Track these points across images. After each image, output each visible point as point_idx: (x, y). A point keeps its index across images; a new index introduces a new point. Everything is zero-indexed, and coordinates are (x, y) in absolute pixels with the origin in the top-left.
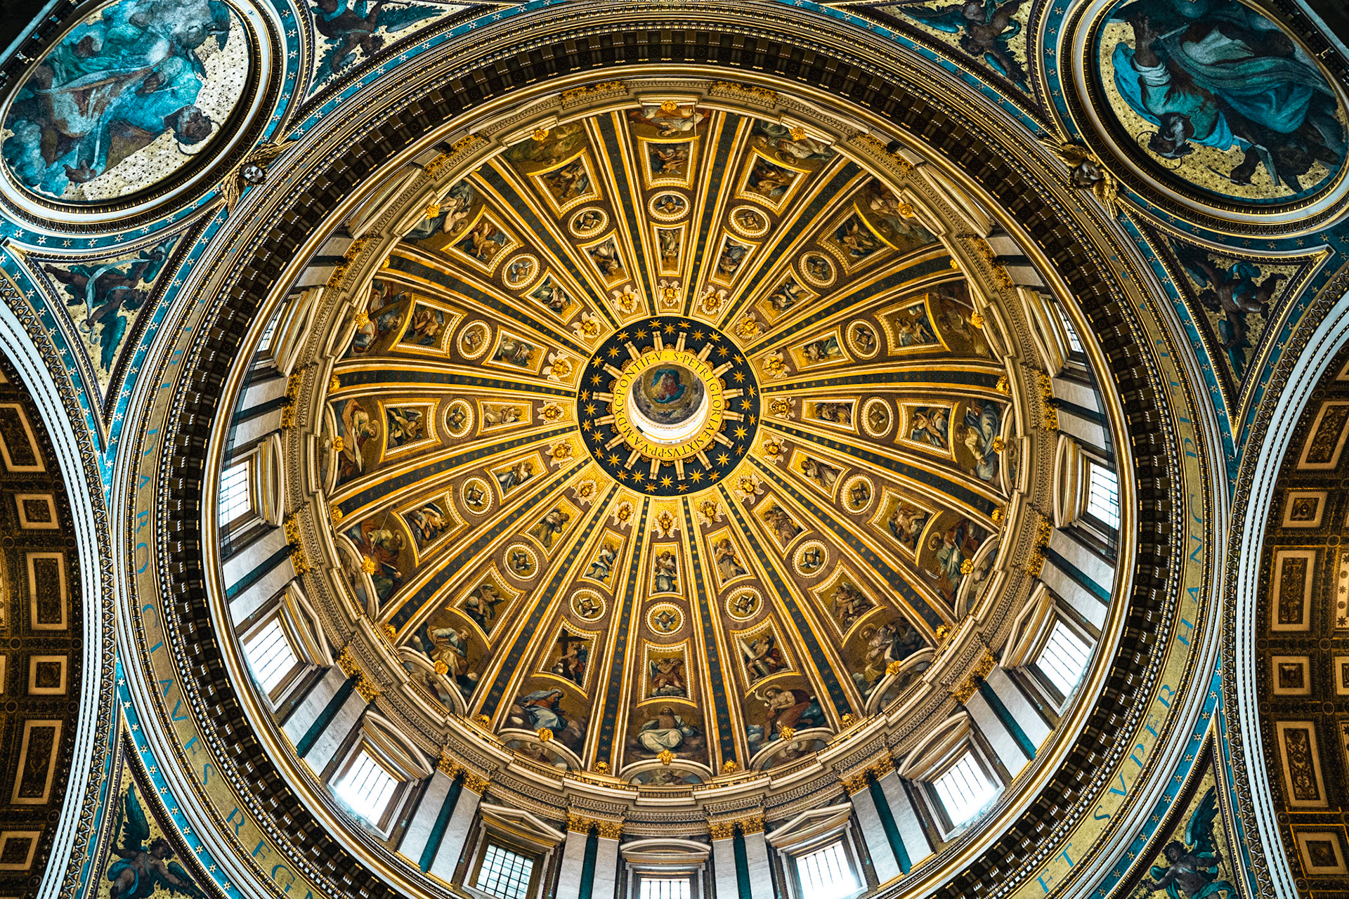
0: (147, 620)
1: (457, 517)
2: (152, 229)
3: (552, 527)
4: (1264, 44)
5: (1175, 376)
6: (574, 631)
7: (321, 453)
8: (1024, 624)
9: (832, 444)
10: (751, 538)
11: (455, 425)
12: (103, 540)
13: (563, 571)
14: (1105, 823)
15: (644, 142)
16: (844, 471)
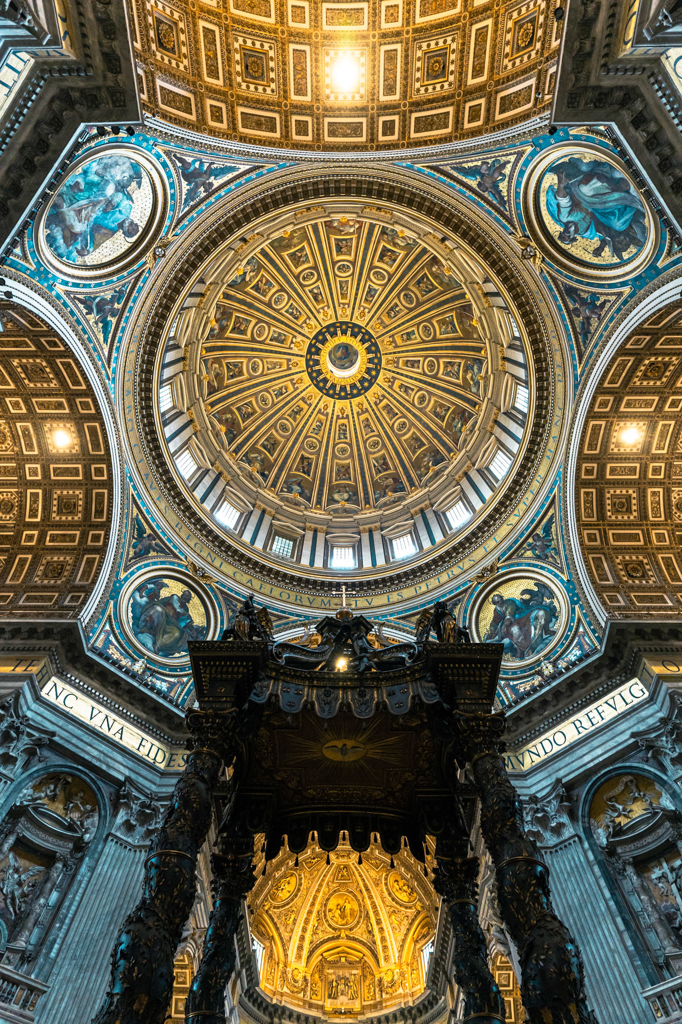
0: (136, 450)
1: (257, 409)
3: (296, 413)
4: (617, 185)
5: (557, 347)
6: (306, 455)
7: (200, 382)
8: (485, 451)
9: (411, 378)
10: (377, 417)
11: (255, 369)
12: (114, 417)
13: (301, 431)
14: (511, 527)
15: (333, 237)
16: (416, 389)
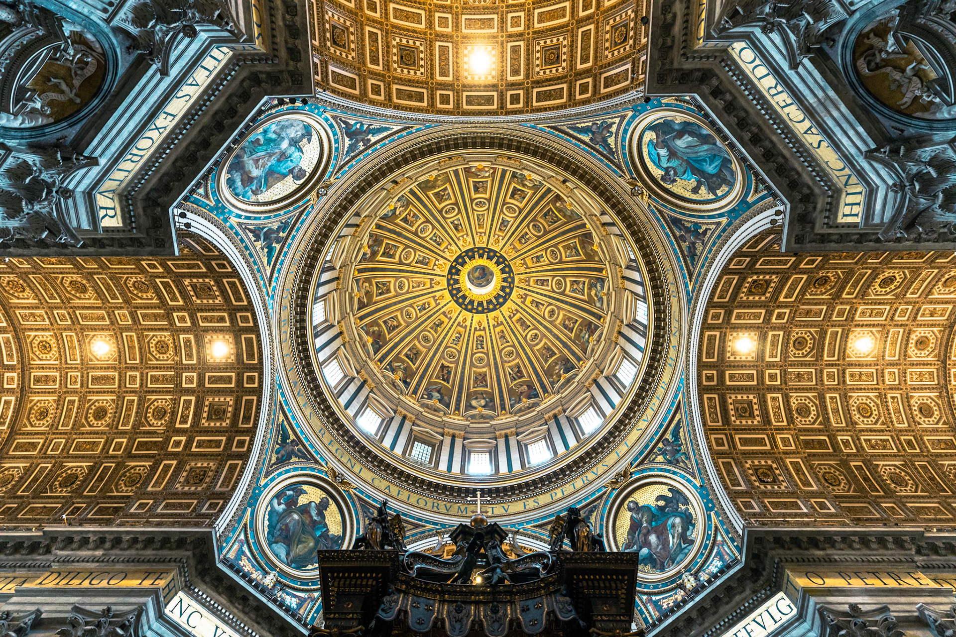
0: (287, 360)
1: (402, 322)
2: (285, 213)
3: (438, 326)
4: (705, 139)
5: (668, 267)
6: (446, 364)
7: (351, 299)
8: (612, 360)
9: (541, 294)
10: (511, 329)
11: (401, 288)
12: (270, 330)
13: (442, 342)
14: (640, 432)
15: (471, 180)
16: (546, 304)
